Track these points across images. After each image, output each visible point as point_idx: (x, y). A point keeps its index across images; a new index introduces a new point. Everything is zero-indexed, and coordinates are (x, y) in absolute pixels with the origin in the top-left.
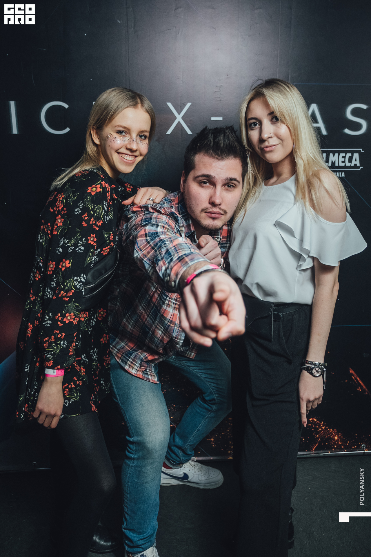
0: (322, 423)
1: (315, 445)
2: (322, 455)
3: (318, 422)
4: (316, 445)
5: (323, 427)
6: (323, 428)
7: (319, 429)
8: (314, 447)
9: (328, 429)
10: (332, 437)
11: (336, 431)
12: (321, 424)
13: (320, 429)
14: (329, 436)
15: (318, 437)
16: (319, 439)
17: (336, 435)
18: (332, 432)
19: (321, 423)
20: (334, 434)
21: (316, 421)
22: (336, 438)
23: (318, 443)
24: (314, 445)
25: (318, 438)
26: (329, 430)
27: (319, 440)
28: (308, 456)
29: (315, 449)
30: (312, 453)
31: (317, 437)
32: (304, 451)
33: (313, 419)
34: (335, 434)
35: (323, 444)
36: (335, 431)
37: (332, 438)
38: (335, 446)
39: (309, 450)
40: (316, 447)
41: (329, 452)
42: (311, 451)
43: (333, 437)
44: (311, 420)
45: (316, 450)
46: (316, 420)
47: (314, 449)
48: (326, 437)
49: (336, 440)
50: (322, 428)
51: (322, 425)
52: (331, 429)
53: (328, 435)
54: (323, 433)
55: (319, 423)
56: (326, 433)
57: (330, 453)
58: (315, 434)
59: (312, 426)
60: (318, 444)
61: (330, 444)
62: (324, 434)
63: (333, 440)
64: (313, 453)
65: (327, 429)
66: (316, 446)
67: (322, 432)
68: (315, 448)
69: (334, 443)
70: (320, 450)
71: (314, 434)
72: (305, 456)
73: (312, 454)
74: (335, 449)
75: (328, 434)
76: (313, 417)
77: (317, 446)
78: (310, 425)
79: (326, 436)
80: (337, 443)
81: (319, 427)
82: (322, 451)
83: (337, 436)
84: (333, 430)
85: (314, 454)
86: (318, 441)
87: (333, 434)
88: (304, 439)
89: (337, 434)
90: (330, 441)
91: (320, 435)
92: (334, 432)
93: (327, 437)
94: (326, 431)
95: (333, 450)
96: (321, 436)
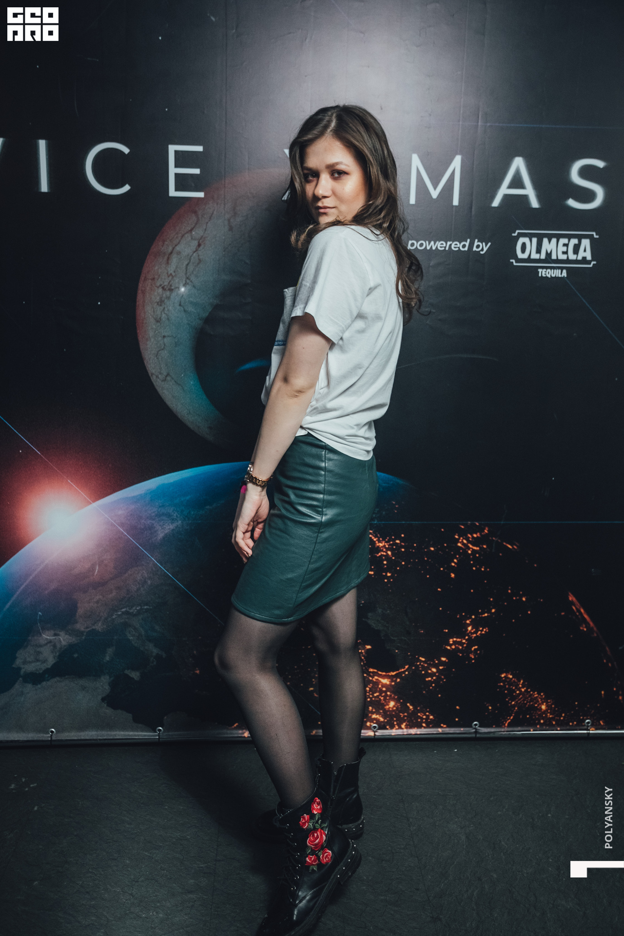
0: (522, 681)
1: (508, 718)
2: (519, 734)
3: (514, 681)
4: (510, 717)
5: (523, 688)
6: (523, 690)
7: (516, 692)
8: (506, 722)
10: (536, 705)
11: (544, 697)
12: (520, 684)
13: (518, 692)
14: (532, 704)
15: (514, 704)
16: (516, 708)
17: (544, 702)
18: (536, 697)
19: (520, 682)
20: (539, 700)
21: (511, 679)
22: (544, 707)
25: (514, 706)
26: (532, 694)
27: (515, 709)
28: (496, 735)
30: (503, 730)
31: (512, 705)
32: (490, 726)
33: (507, 675)
34: (541, 700)
35: (521, 717)
36: (542, 696)
37: (537, 707)
38: (542, 721)
39: (498, 726)
40: (509, 721)
42: (502, 727)
43: (538, 705)
44: (503, 676)
45: (509, 725)
46: (511, 677)
47: (506, 725)
48: (527, 706)
49: (543, 711)
50: (521, 691)
51: (520, 686)
52: (536, 693)
53: (530, 703)
54: (521, 698)
55: (516, 681)
56: (528, 698)
57: (533, 731)
58: (509, 700)
59: (505, 685)
60: (514, 716)
61: (534, 717)
62: (524, 700)
63: (537, 711)
65: (530, 692)
66: (510, 719)
67: (521, 696)
68: (509, 723)
69: (539, 715)
70: (517, 726)
71: (507, 700)
72: (491, 735)
73: (504, 732)
75: (530, 700)
76: (507, 672)
77: (512, 720)
78: (502, 684)
79: (526, 703)
80: (544, 715)
81: (516, 688)
82: (519, 728)
83: (545, 704)
84: (539, 694)
85: (507, 731)
86: (513, 711)
87: (538, 701)
88: (490, 708)
89: (545, 700)
90: (533, 713)
91: (516, 702)
92: (540, 698)
93: (529, 705)
94: (528, 696)
95: (538, 726)
96: (519, 703)
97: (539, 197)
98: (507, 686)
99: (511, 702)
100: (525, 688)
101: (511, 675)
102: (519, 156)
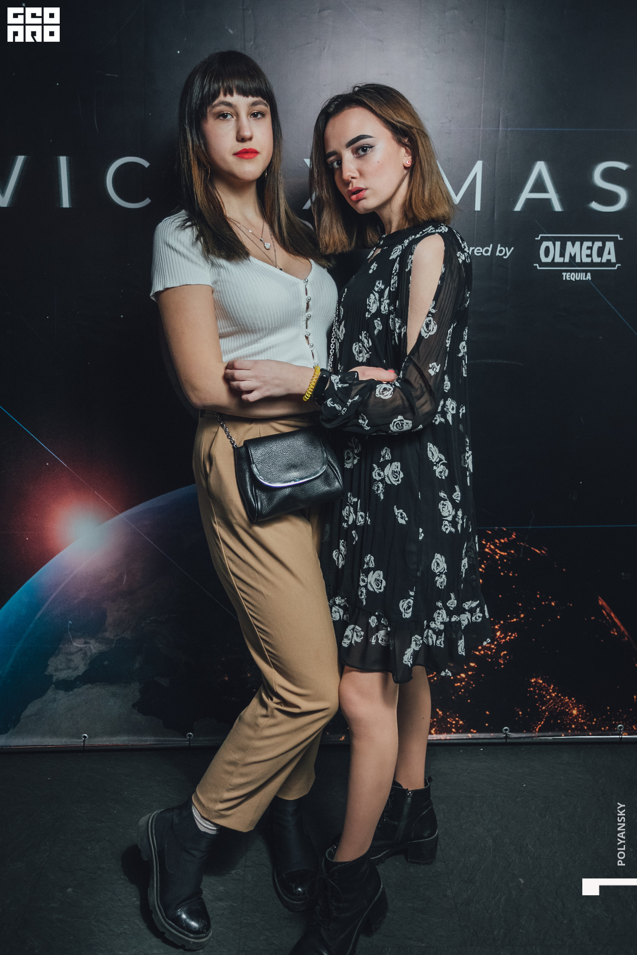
0: (552, 686)
2: (550, 739)
3: (544, 685)
4: (541, 722)
5: (554, 693)
6: (553, 695)
7: (546, 697)
8: (537, 727)
9: (562, 697)
10: (567, 710)
11: (574, 702)
12: (550, 689)
13: (548, 697)
14: (563, 709)
15: (545, 709)
16: (547, 713)
17: (575, 707)
18: (567, 702)
19: (551, 687)
20: (571, 705)
21: (542, 684)
22: (575, 712)
23: (544, 720)
24: (538, 723)
25: (545, 711)
26: (563, 699)
27: (545, 714)
28: (527, 740)
29: (539, 729)
30: (533, 735)
31: (542, 710)
32: (521, 731)
33: (537, 680)
34: (572, 705)
35: (552, 722)
36: (573, 701)
37: (568, 712)
38: (573, 726)
39: (529, 731)
40: (540, 726)
41: (563, 735)
42: (533, 733)
43: (569, 710)
44: (533, 681)
45: (540, 731)
46: (541, 682)
47: (537, 730)
49: (574, 716)
50: (552, 696)
51: (551, 691)
52: (567, 698)
53: (561, 708)
54: (552, 703)
55: (546, 686)
56: (559, 703)
57: (565, 736)
58: (540, 705)
59: (535, 690)
61: (565, 722)
62: (555, 705)
63: (569, 716)
64: (536, 735)
65: (560, 697)
66: (540, 724)
67: (552, 701)
68: (540, 727)
69: (570, 720)
70: (548, 731)
71: (537, 705)
72: (522, 740)
73: (535, 737)
74: (573, 730)
75: (561, 705)
76: (537, 677)
77: (542, 725)
78: (532, 689)
79: (557, 708)
80: (575, 720)
81: (546, 693)
82: (550, 733)
83: (576, 709)
84: (570, 698)
85: (538, 737)
86: (544, 716)
87: (569, 706)
88: (520, 713)
89: (576, 705)
90: (564, 718)
91: (547, 707)
92: (571, 703)
93: (559, 710)
94: (558, 701)
95: (569, 731)
96: (550, 708)
97: (562, 201)
98: (537, 692)
99: (542, 707)
100: (555, 693)
101: (540, 680)
102: (541, 160)
